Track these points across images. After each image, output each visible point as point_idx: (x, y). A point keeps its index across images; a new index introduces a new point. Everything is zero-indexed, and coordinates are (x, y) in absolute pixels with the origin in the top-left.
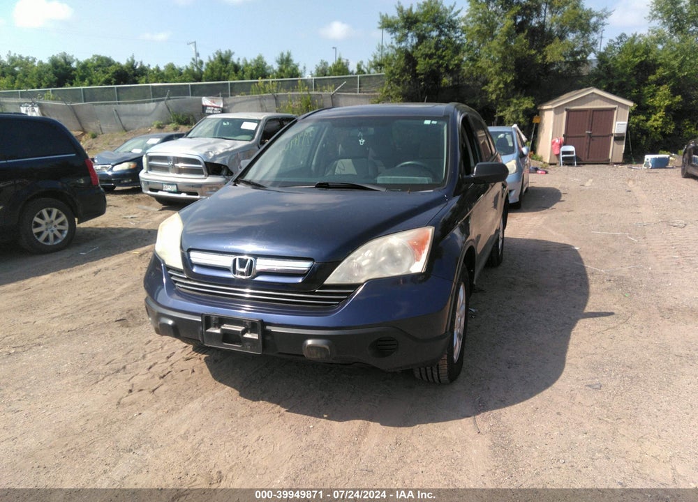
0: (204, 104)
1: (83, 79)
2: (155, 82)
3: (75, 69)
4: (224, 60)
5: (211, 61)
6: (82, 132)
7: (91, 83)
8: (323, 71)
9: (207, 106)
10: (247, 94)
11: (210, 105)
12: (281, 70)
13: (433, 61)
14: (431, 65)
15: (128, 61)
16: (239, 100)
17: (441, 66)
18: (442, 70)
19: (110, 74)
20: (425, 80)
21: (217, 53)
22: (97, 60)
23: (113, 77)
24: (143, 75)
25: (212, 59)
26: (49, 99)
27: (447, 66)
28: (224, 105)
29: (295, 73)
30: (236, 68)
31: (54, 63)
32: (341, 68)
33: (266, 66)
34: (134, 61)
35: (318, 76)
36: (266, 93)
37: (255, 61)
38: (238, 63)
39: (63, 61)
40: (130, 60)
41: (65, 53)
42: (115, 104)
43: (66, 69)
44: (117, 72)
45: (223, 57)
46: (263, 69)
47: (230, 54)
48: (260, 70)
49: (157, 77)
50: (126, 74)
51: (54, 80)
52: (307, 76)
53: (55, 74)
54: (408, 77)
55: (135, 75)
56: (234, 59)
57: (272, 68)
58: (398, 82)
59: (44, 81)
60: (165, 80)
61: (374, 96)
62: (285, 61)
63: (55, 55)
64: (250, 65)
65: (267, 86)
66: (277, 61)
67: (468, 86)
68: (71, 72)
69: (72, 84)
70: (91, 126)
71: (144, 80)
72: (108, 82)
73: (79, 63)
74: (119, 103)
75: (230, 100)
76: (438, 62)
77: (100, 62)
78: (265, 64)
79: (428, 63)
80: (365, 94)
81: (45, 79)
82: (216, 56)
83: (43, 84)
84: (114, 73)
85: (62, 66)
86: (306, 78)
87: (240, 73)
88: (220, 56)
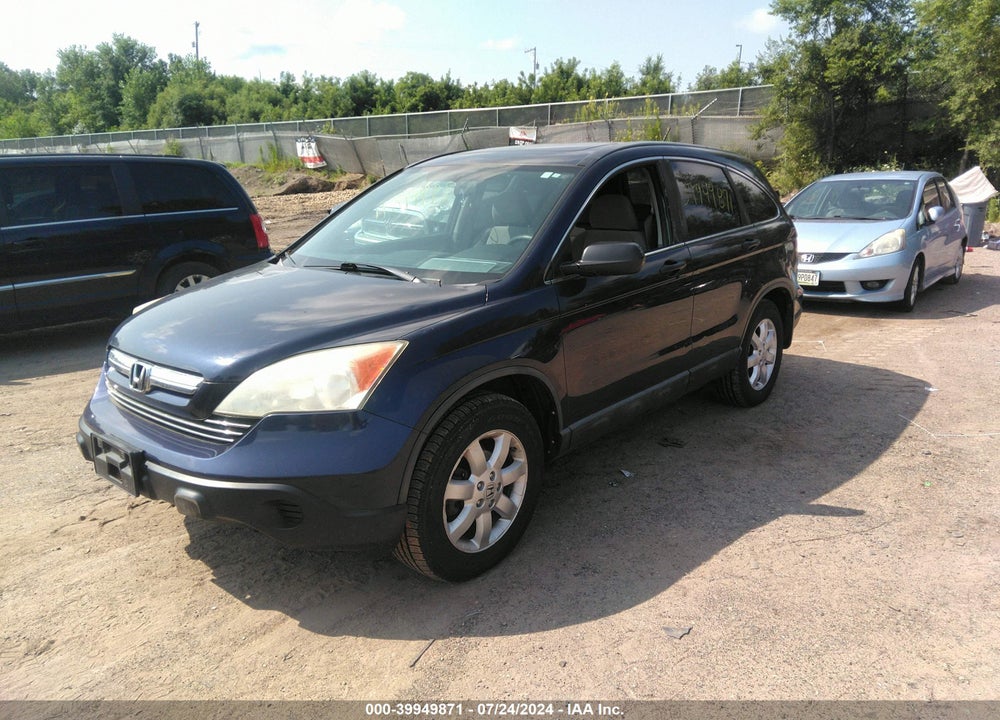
0: (512, 136)
1: (384, 104)
2: (470, 108)
3: (377, 93)
4: (565, 73)
5: (547, 75)
6: (362, 175)
7: (393, 110)
8: (706, 83)
9: (515, 139)
10: (571, 122)
11: (520, 137)
12: (644, 84)
13: (854, 62)
14: (852, 69)
15: (442, 79)
16: (559, 130)
17: (868, 69)
18: (869, 77)
19: (417, 98)
20: (842, 92)
21: (556, 63)
22: (412, 78)
23: (420, 101)
24: (459, 97)
25: (550, 71)
26: (328, 132)
27: (879, 69)
28: (537, 138)
29: (662, 87)
30: (581, 83)
31: (353, 85)
32: (735, 77)
33: (623, 79)
34: (449, 79)
35: (699, 89)
36: (597, 118)
37: (609, 71)
38: (585, 75)
39: (364, 82)
40: (445, 78)
41: (366, 71)
42: (404, 137)
43: (367, 92)
44: (426, 94)
45: (564, 67)
46: (617, 82)
47: (573, 64)
48: (613, 85)
49: (472, 100)
50: (437, 97)
51: (350, 108)
52: (682, 90)
53: (353, 99)
54: (812, 89)
55: (449, 97)
56: (579, 71)
57: (633, 81)
58: (794, 97)
59: (340, 109)
60: (482, 104)
61: (755, 120)
62: (653, 69)
63: (356, 75)
64: (600, 77)
65: (600, 108)
66: (641, 71)
67: (923, 102)
68: (372, 95)
69: (371, 112)
70: (373, 167)
71: (457, 105)
72: (414, 108)
73: (383, 83)
74: (409, 137)
75: (548, 129)
76: (863, 64)
77: (415, 81)
78: (622, 75)
79: (845, 66)
80: (746, 117)
81: (342, 105)
82: (555, 67)
83: (339, 112)
84: (422, 96)
85: (362, 87)
86: (680, 93)
87: (583, 90)
88: (560, 67)
